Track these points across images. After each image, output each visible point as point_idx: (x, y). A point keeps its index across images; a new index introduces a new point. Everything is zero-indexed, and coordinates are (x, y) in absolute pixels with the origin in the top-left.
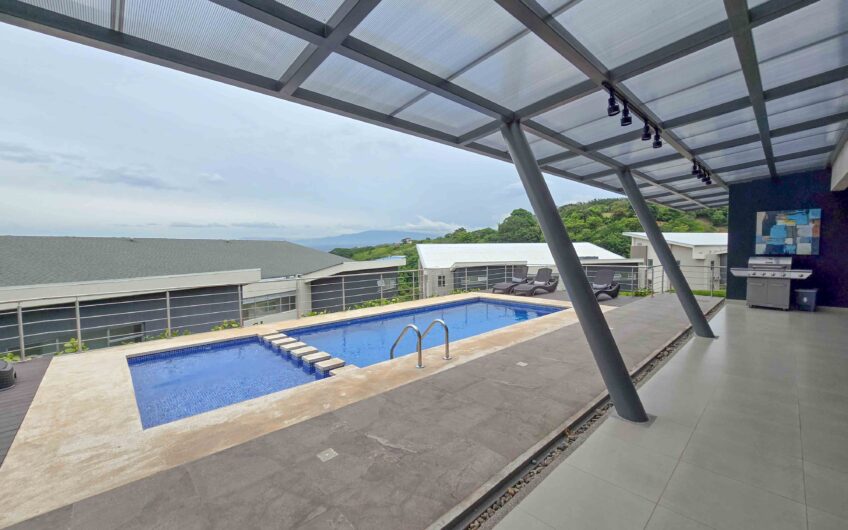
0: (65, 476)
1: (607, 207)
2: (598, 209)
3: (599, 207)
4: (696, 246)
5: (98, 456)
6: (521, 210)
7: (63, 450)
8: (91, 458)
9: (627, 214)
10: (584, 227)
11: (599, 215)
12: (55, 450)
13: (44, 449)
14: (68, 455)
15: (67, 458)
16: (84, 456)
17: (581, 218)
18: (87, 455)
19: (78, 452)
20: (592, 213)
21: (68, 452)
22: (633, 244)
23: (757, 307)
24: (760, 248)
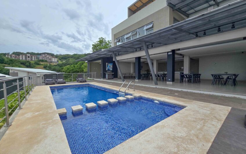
0: (212, 107)
4: (37, 72)
5: (203, 107)
7: (209, 112)
8: (204, 107)
12: (210, 113)
13: (213, 115)
14: (208, 110)
15: (209, 110)
16: (205, 108)
18: (204, 108)
19: (206, 110)
21: (208, 111)
22: (11, 71)
23: (109, 79)
24: (107, 69)
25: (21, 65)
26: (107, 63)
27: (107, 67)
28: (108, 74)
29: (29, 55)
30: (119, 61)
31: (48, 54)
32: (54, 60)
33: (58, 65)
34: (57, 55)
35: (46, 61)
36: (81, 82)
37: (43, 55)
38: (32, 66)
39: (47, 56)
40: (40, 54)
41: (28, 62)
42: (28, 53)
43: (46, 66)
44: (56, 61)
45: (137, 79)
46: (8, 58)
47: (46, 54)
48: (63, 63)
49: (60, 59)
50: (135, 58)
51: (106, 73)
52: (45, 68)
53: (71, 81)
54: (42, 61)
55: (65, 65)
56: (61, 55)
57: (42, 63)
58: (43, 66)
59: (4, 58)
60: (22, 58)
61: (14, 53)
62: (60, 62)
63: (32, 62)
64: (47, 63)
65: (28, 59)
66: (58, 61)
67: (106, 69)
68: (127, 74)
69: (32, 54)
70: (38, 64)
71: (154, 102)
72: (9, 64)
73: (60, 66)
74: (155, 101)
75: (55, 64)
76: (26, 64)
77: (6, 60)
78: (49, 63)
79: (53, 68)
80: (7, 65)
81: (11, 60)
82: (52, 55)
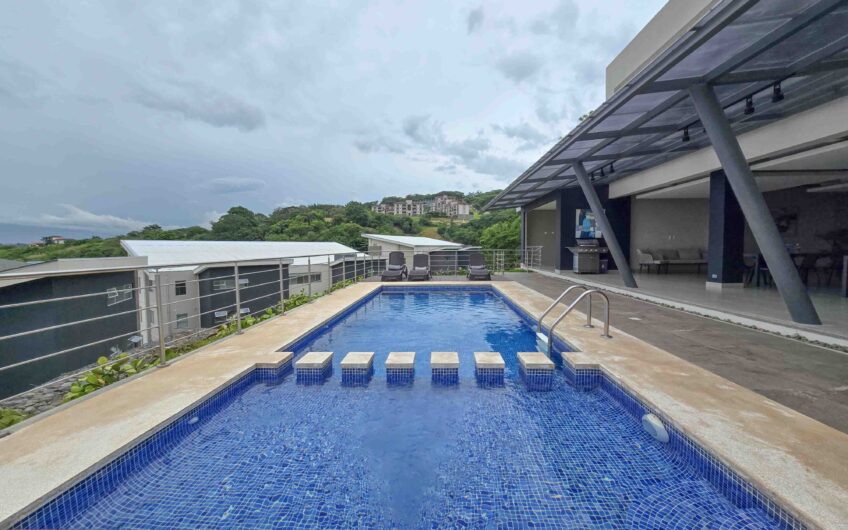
1: (326, 213)
2: (319, 213)
3: (321, 211)
4: (416, 246)
6: (240, 208)
9: (345, 219)
10: (308, 229)
11: (321, 219)
17: (305, 221)
20: (315, 217)
22: (370, 244)
23: (583, 273)
24: (578, 234)
25: (396, 229)
26: (578, 212)
27: (581, 224)
28: (580, 253)
29: (409, 202)
30: (638, 197)
31: (450, 194)
32: (464, 210)
33: (471, 224)
34: (471, 194)
35: (444, 215)
36: (472, 278)
37: (439, 200)
38: (415, 230)
39: (447, 201)
40: (432, 198)
41: (408, 219)
42: (409, 197)
43: (444, 229)
44: (467, 213)
45: (715, 280)
46: (373, 213)
47: (445, 196)
48: (483, 219)
49: (477, 207)
50: (708, 179)
51: (572, 250)
52: (442, 233)
53: (454, 273)
54: (436, 215)
55: (488, 222)
56: (479, 195)
57: (434, 221)
58: (436, 229)
59: (369, 213)
60: (398, 211)
61: (385, 201)
62: (477, 216)
63: (416, 220)
64: (445, 220)
65: (408, 212)
66: (471, 213)
67: (574, 235)
68: (682, 255)
69: (417, 199)
70: (428, 225)
71: (644, 418)
72: (374, 227)
73: (477, 226)
74: (650, 418)
75: (464, 222)
76: (404, 226)
77: (371, 217)
78: (449, 220)
79: (457, 233)
80: (371, 229)
81: (379, 218)
82: (458, 197)
